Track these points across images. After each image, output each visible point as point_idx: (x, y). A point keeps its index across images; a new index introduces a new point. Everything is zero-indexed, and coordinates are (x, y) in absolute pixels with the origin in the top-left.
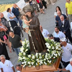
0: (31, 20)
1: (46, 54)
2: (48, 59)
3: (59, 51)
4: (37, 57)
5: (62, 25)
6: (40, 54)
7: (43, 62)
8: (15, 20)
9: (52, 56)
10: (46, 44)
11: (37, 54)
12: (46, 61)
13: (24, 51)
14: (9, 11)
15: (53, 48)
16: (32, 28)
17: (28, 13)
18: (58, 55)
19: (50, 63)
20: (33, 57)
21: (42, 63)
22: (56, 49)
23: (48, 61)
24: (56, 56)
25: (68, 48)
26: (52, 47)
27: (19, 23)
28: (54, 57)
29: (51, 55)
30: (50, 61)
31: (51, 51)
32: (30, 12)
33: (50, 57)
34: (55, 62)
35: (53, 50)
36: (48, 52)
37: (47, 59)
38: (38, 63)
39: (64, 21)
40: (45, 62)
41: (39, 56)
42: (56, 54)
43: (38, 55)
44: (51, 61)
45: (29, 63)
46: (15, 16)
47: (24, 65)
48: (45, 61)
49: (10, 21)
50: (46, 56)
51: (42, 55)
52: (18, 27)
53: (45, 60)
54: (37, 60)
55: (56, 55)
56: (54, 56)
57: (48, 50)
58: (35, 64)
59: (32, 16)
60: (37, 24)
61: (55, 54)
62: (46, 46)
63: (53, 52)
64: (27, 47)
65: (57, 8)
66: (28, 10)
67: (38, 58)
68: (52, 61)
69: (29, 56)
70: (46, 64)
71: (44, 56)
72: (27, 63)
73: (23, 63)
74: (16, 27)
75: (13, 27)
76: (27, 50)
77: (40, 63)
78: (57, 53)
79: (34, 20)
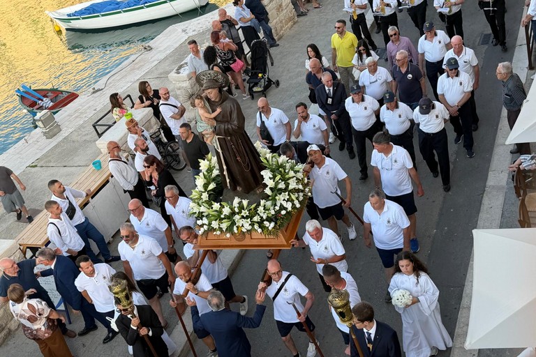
0: (218, 110)
1: (262, 202)
2: (265, 218)
3: (298, 191)
4: (237, 210)
5: (328, 97)
6: (245, 203)
7: (252, 224)
8: (253, 25)
9: (277, 208)
10: (263, 173)
11: (236, 201)
12: (261, 224)
13: (206, 186)
14: (239, 3)
15: (282, 186)
16: (223, 131)
17: (210, 90)
18: (293, 204)
19: (270, 228)
20: (226, 211)
21: (250, 228)
22: (291, 187)
23: (265, 222)
24: (290, 209)
25: (328, 173)
26: (277, 183)
27: (262, 31)
28: (283, 212)
29: (275, 205)
30: (270, 222)
31: (276, 195)
32: (214, 88)
33: (273, 212)
34: (285, 225)
35: (280, 191)
36: (267, 197)
37: (262, 218)
38: (238, 227)
39: (331, 89)
40: (256, 227)
41: (241, 207)
42: (289, 203)
43: (240, 203)
44: (272, 224)
45: (215, 224)
46: (253, 16)
47: (202, 230)
48: (258, 222)
49: (241, 27)
50: (261, 209)
51: (249, 204)
52: (261, 42)
53: (256, 219)
54: (237, 217)
55: (289, 206)
56: (282, 207)
57: (268, 191)
58: (230, 229)
59: (223, 99)
60: (236, 123)
61: (284, 204)
62: (263, 179)
63: (281, 199)
64: (213, 175)
65: (309, 49)
66: (209, 84)
67: (238, 213)
68: (276, 223)
69: (216, 206)
70: (260, 230)
71: (256, 208)
72: (210, 224)
73: (199, 222)
74: (257, 42)
75: (248, 41)
76: (212, 186)
77: (243, 226)
78: (292, 201)
79: (229, 110)
